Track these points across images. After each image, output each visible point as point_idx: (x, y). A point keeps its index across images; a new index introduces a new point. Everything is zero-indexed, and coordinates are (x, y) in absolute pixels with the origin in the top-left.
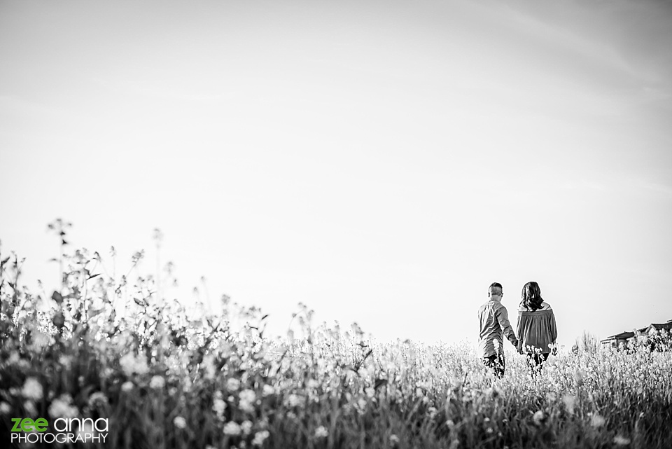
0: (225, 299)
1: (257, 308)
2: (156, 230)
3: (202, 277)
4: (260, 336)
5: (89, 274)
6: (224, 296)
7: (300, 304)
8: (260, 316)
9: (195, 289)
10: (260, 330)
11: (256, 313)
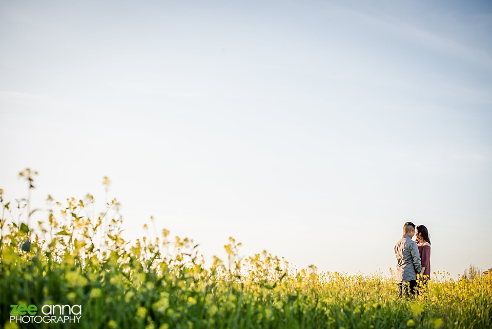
0: (166, 233)
1: (190, 239)
2: (106, 178)
3: (152, 217)
4: (193, 261)
5: (75, 217)
6: (164, 230)
7: (230, 238)
8: (192, 246)
9: (145, 225)
10: (193, 257)
11: (190, 243)
